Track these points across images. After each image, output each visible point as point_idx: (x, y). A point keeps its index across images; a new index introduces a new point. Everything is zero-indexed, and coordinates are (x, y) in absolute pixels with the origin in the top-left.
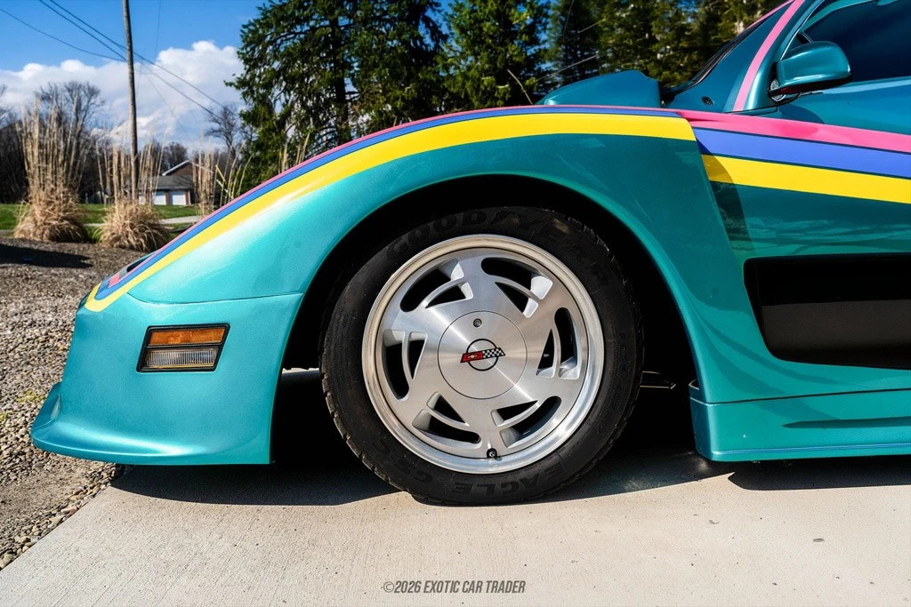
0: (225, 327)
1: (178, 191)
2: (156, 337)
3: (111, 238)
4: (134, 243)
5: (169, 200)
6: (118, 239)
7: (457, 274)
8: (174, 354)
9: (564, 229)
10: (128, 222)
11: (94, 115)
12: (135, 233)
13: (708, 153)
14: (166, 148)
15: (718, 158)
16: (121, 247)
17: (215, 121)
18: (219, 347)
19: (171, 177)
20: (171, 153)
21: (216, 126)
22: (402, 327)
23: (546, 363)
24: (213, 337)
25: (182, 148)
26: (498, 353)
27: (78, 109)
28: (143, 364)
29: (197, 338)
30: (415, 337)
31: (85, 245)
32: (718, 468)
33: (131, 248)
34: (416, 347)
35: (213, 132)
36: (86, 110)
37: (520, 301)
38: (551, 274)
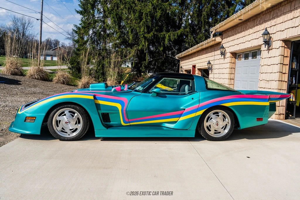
0: (35, 117)
1: (55, 56)
2: (27, 118)
3: (30, 75)
4: (36, 77)
5: (52, 59)
6: (32, 76)
7: (65, 113)
8: (29, 120)
9: (78, 108)
10: (35, 71)
11: (29, 30)
12: (37, 74)
13: (97, 100)
14: (53, 41)
15: (99, 101)
16: (32, 78)
17: (70, 35)
18: (35, 120)
19: (53, 51)
20: (54, 42)
21: (70, 36)
22: (59, 118)
23: (76, 124)
24: (34, 118)
25: (59, 41)
26: (70, 122)
27: (24, 28)
28: (25, 121)
29: (32, 118)
30: (60, 120)
31: (22, 77)
32: (98, 138)
33: (36, 79)
34: (60, 121)
35: (68, 38)
36: (26, 28)
37: (73, 116)
38: (77, 113)
